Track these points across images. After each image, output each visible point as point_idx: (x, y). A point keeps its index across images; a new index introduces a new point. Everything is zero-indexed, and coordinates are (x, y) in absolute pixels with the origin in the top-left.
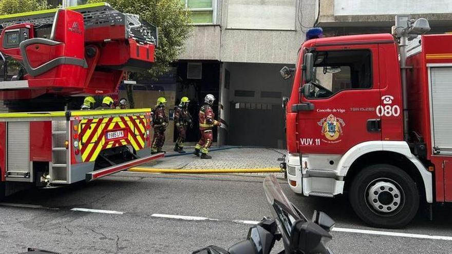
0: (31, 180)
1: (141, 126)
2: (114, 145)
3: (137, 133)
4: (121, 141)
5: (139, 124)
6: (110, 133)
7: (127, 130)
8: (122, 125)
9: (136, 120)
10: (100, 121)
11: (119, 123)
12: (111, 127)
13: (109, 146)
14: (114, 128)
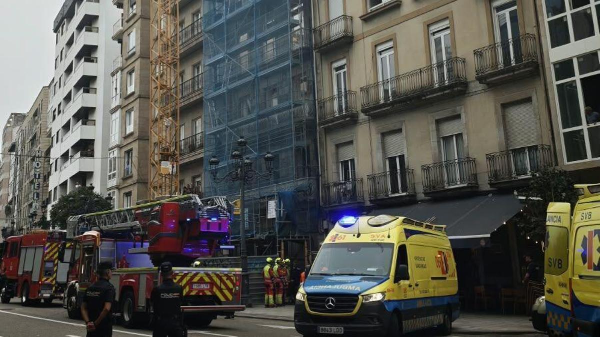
0: (145, 311)
1: (228, 282)
2: (198, 293)
3: (223, 287)
4: (205, 291)
5: (225, 280)
6: (196, 285)
7: (212, 284)
8: (207, 279)
9: (223, 277)
10: (186, 275)
11: (204, 278)
12: (196, 279)
13: (193, 293)
14: (198, 280)
